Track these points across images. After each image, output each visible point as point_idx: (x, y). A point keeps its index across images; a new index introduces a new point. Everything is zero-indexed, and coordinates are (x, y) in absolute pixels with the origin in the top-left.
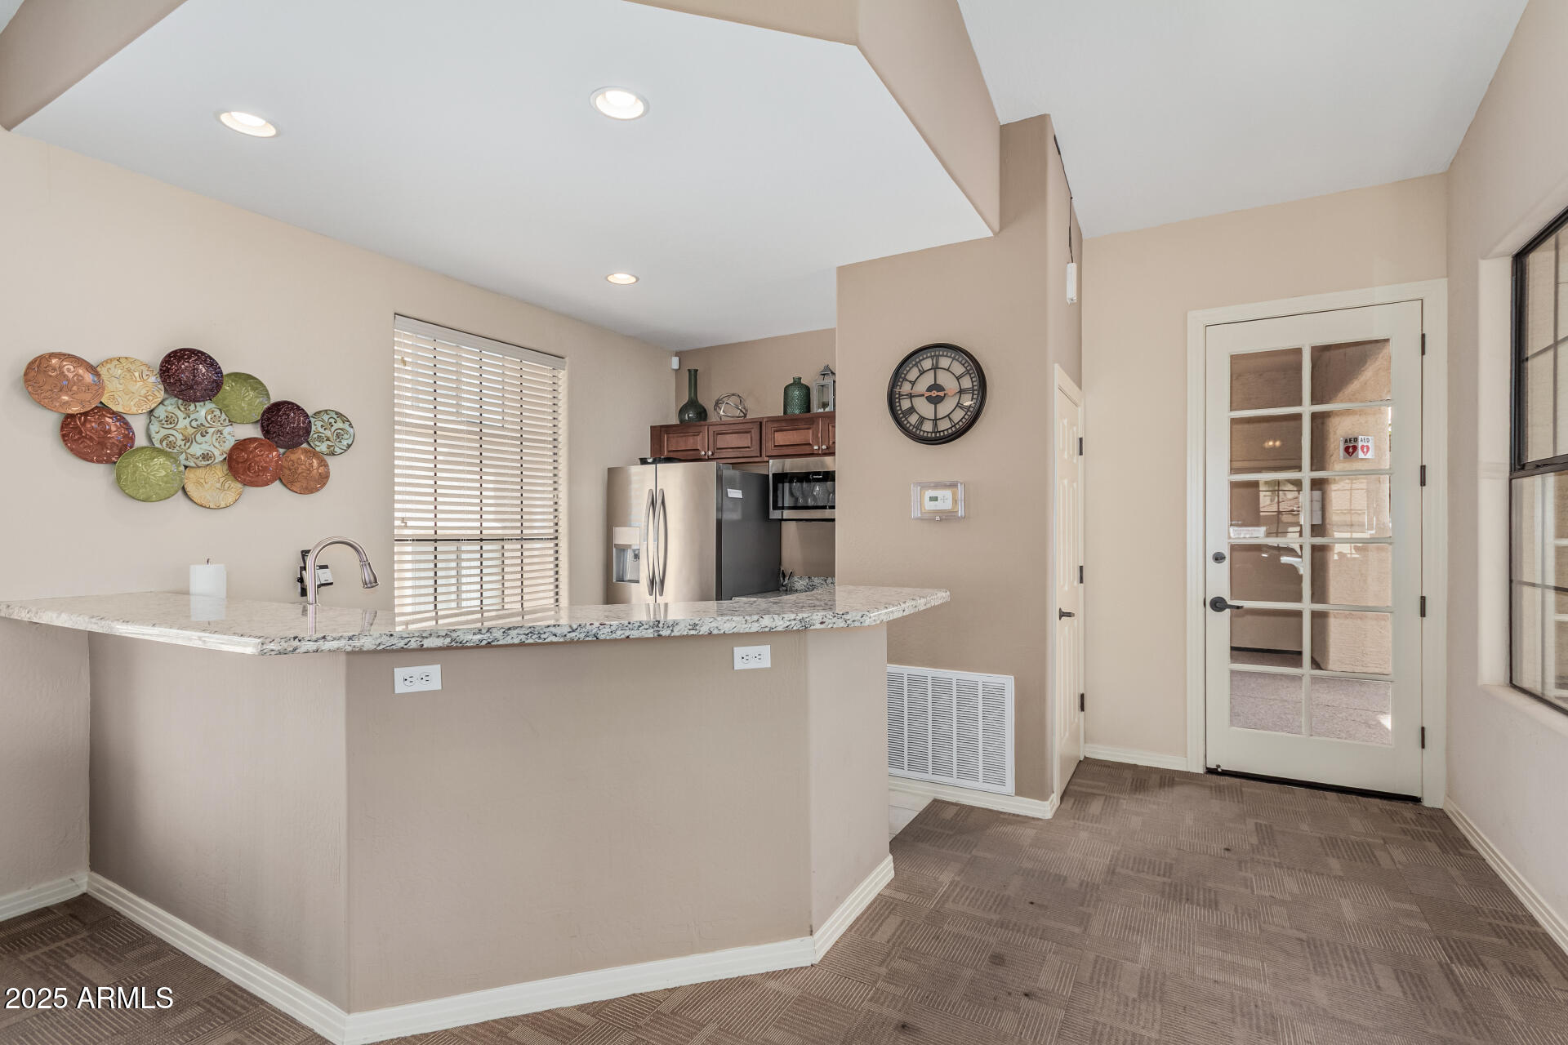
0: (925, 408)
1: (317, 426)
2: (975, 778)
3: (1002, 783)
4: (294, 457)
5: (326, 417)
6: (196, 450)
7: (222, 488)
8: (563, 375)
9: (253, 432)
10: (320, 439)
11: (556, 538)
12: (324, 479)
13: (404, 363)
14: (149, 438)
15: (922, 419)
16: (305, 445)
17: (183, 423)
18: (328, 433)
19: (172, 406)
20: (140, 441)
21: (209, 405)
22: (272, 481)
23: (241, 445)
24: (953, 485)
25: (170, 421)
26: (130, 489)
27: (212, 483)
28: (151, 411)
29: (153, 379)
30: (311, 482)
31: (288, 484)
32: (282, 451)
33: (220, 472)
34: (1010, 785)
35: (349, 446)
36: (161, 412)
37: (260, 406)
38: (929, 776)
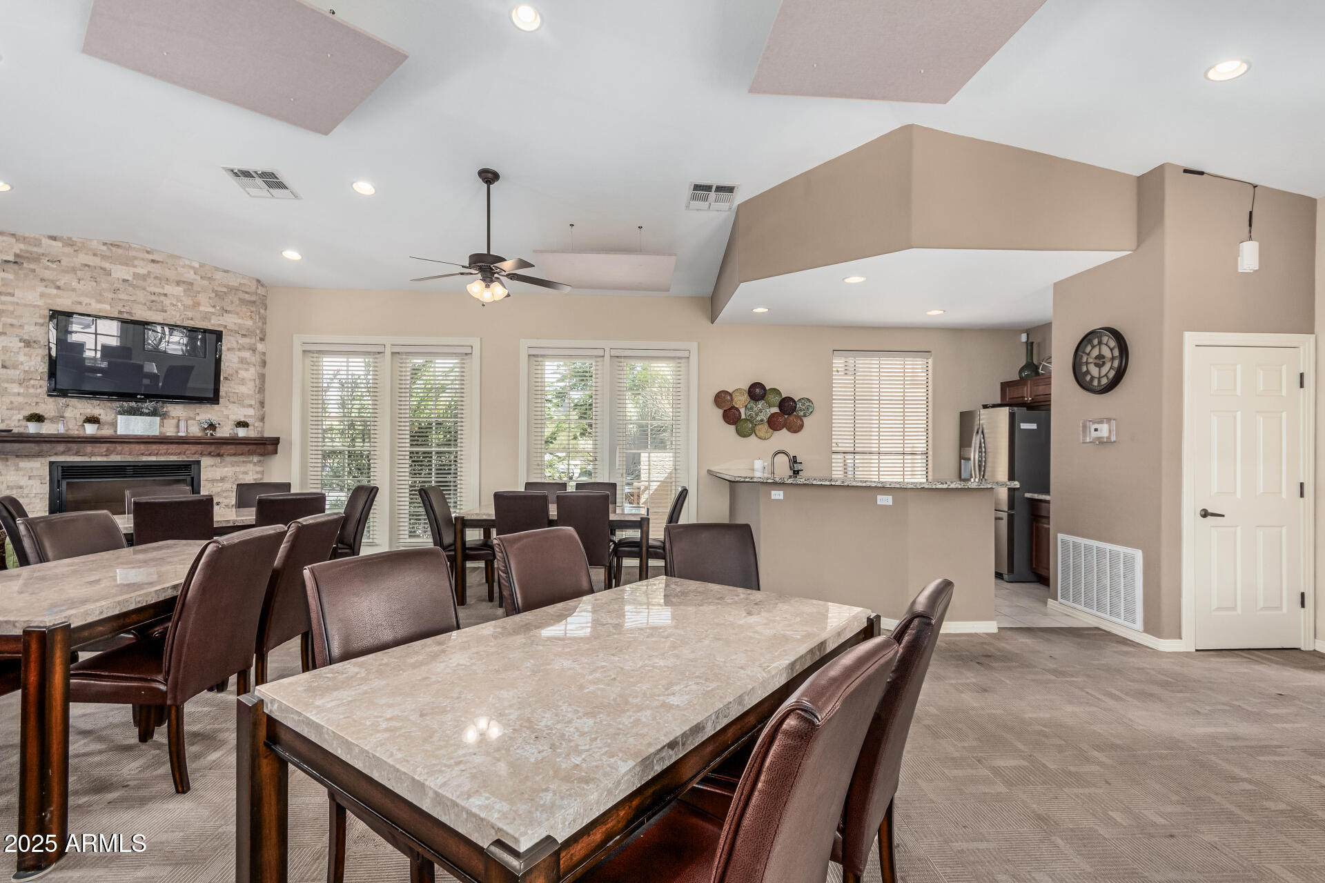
0: (1094, 371)
1: (799, 405)
2: (1118, 615)
3: (1134, 621)
4: (791, 419)
5: (803, 401)
6: (759, 418)
7: (767, 432)
8: (930, 361)
9: (776, 410)
10: (801, 410)
11: (927, 453)
12: (801, 427)
13: (838, 371)
14: (746, 415)
15: (1092, 378)
16: (795, 413)
17: (755, 409)
18: (804, 407)
19: (752, 404)
20: (743, 417)
21: (763, 401)
22: (783, 428)
23: (773, 415)
24: (1109, 420)
25: (752, 408)
26: (742, 434)
27: (763, 429)
28: (746, 406)
29: (746, 395)
30: (796, 428)
31: (789, 430)
32: (786, 416)
33: (766, 426)
34: (1139, 625)
35: (811, 412)
36: (749, 406)
37: (778, 399)
38: (1095, 612)
